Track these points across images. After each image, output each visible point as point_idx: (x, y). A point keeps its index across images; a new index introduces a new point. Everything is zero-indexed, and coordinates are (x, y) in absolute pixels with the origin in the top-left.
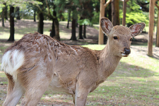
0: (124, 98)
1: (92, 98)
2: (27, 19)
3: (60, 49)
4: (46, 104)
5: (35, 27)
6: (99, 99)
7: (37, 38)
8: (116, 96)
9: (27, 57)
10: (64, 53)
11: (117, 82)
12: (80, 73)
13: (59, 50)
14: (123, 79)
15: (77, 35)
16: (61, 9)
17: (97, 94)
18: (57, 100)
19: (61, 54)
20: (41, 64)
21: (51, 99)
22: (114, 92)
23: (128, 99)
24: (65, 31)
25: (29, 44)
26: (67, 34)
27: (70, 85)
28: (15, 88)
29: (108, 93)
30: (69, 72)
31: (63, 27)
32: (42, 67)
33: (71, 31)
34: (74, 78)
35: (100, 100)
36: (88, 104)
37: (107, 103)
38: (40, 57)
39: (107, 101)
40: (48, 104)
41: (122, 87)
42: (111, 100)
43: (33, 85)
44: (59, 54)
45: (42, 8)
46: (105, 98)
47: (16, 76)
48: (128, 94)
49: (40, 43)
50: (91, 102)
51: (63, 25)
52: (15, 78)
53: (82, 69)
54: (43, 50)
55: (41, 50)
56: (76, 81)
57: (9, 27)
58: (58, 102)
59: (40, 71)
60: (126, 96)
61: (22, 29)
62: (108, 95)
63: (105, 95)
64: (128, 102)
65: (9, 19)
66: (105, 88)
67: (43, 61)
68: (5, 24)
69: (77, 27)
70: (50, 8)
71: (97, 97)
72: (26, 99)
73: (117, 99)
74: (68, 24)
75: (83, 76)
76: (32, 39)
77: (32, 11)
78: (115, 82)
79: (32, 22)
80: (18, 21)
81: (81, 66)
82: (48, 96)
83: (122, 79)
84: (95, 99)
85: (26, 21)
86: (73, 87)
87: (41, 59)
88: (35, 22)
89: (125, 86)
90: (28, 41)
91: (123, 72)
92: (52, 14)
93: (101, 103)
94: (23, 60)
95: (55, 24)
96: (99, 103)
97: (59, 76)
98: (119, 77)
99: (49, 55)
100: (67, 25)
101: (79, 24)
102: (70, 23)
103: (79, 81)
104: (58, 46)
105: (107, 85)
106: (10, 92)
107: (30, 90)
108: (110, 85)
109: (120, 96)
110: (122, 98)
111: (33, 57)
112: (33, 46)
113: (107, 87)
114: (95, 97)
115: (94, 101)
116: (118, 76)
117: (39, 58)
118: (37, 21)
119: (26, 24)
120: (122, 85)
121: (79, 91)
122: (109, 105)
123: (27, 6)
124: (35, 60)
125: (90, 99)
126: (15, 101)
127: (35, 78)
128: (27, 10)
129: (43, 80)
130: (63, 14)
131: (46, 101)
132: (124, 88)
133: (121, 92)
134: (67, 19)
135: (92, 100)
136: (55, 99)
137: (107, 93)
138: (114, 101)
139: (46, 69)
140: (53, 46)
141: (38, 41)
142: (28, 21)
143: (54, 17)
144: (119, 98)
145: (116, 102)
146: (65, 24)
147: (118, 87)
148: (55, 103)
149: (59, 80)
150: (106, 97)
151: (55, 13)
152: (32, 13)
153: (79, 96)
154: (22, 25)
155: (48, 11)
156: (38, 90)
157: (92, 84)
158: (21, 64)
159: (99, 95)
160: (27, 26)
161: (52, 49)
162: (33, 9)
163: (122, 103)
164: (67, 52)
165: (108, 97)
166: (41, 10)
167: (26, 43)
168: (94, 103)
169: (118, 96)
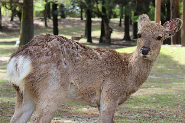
0: (177, 109)
1: (138, 109)
2: (73, 17)
3: (80, 52)
4: (82, 116)
5: (82, 26)
6: (146, 110)
7: (48, 40)
8: (167, 107)
9: (35, 63)
10: (85, 57)
11: (172, 90)
12: (104, 81)
13: (78, 53)
14: (182, 85)
15: (131, 34)
16: (111, 4)
17: (146, 104)
18: (95, 112)
19: (80, 58)
20: (54, 71)
21: (89, 110)
22: (167, 102)
23: (182, 109)
24: (117, 30)
25: (37, 48)
26: (120, 34)
27: (92, 95)
28: (25, 101)
29: (159, 102)
30: (90, 80)
31: (115, 25)
32: (55, 76)
33: (124, 30)
34: (97, 88)
35: (148, 112)
36: (132, 117)
37: (155, 116)
38: (52, 63)
39: (155, 112)
40: (83, 117)
41: (177, 96)
42: (160, 112)
43: (44, 97)
44: (78, 58)
45: (89, 4)
46: (154, 109)
47: (23, 87)
48: (183, 103)
49: (52, 47)
50: (135, 114)
51: (115, 23)
52: (22, 89)
53: (107, 76)
54: (55, 54)
55: (52, 54)
56: (101, 91)
57: (52, 27)
58: (96, 115)
59: (52, 80)
60: (180, 107)
61: (68, 29)
62: (158, 105)
63: (154, 105)
64: (180, 114)
65: (52, 17)
66: (156, 96)
67: (56, 67)
68: (48, 23)
69: (131, 24)
70: (98, 4)
71: (144, 108)
72: (37, 114)
73: (169, 110)
74: (121, 21)
75: (108, 85)
76: (41, 42)
77: (78, 8)
78: (170, 89)
79: (79, 20)
80: (62, 20)
81: (106, 73)
82: (86, 108)
83: (179, 85)
84: (141, 111)
85: (72, 20)
86: (97, 98)
87: (53, 65)
88: (82, 20)
89: (181, 94)
90: (36, 45)
91: (182, 77)
92: (101, 10)
93: (148, 116)
94: (30, 67)
95: (104, 21)
96: (145, 115)
97: (77, 85)
98: (177, 83)
99: (63, 60)
100: (119, 23)
101: (133, 21)
102: (123, 20)
103: (104, 91)
104: (77, 49)
105: (159, 94)
106: (19, 105)
107: (41, 102)
108: (162, 93)
109: (173, 107)
110: (175, 109)
111: (42, 63)
112: (42, 50)
113: (159, 95)
114: (142, 108)
115: (140, 113)
116: (175, 82)
117: (49, 64)
118: (85, 19)
119: (72, 23)
120: (177, 93)
121: (104, 103)
122: (157, 117)
123: (71, 2)
124: (45, 67)
125: (135, 111)
126: (25, 117)
127: (46, 88)
128: (72, 7)
129: (57, 91)
130: (113, 10)
131: (82, 114)
132: (180, 97)
133: (175, 101)
134: (119, 16)
135: (138, 112)
136: (94, 111)
137: (157, 103)
138: (165, 113)
139: (59, 77)
140: (70, 49)
141: (49, 43)
142: (75, 20)
143: (103, 14)
144: (171, 109)
145: (166, 114)
146: (116, 21)
147: (172, 96)
148: (93, 115)
149: (78, 90)
150: (156, 108)
151: (104, 9)
152: (77, 10)
153: (104, 110)
154: (68, 24)
155: (96, 8)
156: (52, 103)
157: (120, 94)
158: (28, 72)
159: (147, 106)
160: (73, 25)
161: (68, 52)
162: (78, 6)
163: (174, 115)
164: (87, 56)
165: (158, 108)
166: (87, 6)
167: (34, 47)
168: (139, 115)
169: (170, 106)
